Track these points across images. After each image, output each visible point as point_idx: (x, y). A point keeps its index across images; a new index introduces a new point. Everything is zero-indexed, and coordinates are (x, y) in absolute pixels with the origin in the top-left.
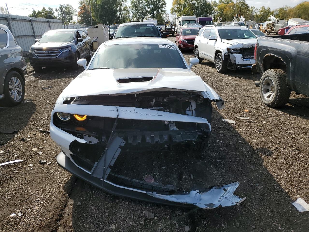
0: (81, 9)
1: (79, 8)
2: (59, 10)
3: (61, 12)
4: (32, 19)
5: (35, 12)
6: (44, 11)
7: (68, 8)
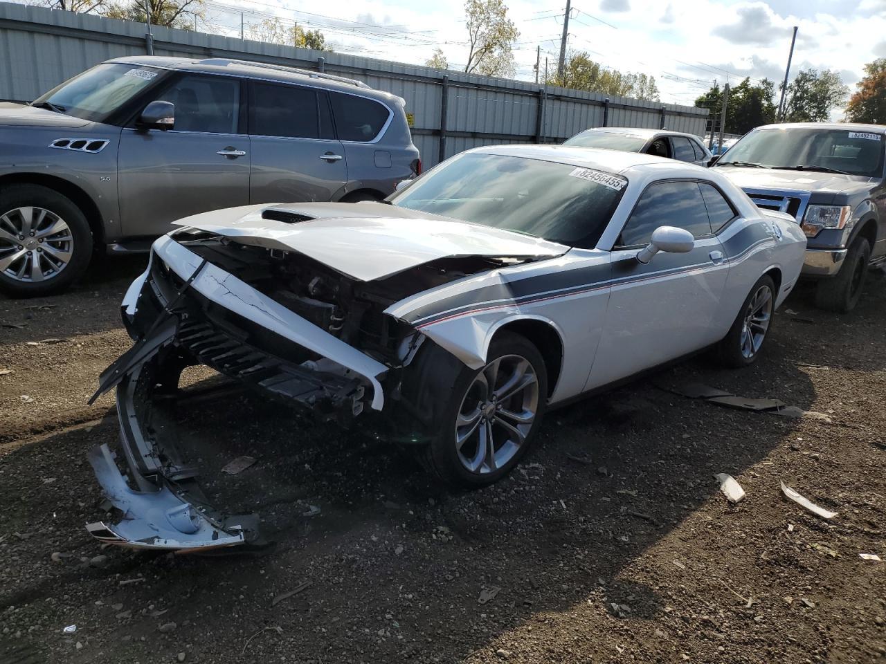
0: (867, 87)
1: (860, 84)
2: (790, 87)
3: (795, 94)
4: (610, 102)
5: (716, 90)
6: (744, 88)
7: (823, 83)
